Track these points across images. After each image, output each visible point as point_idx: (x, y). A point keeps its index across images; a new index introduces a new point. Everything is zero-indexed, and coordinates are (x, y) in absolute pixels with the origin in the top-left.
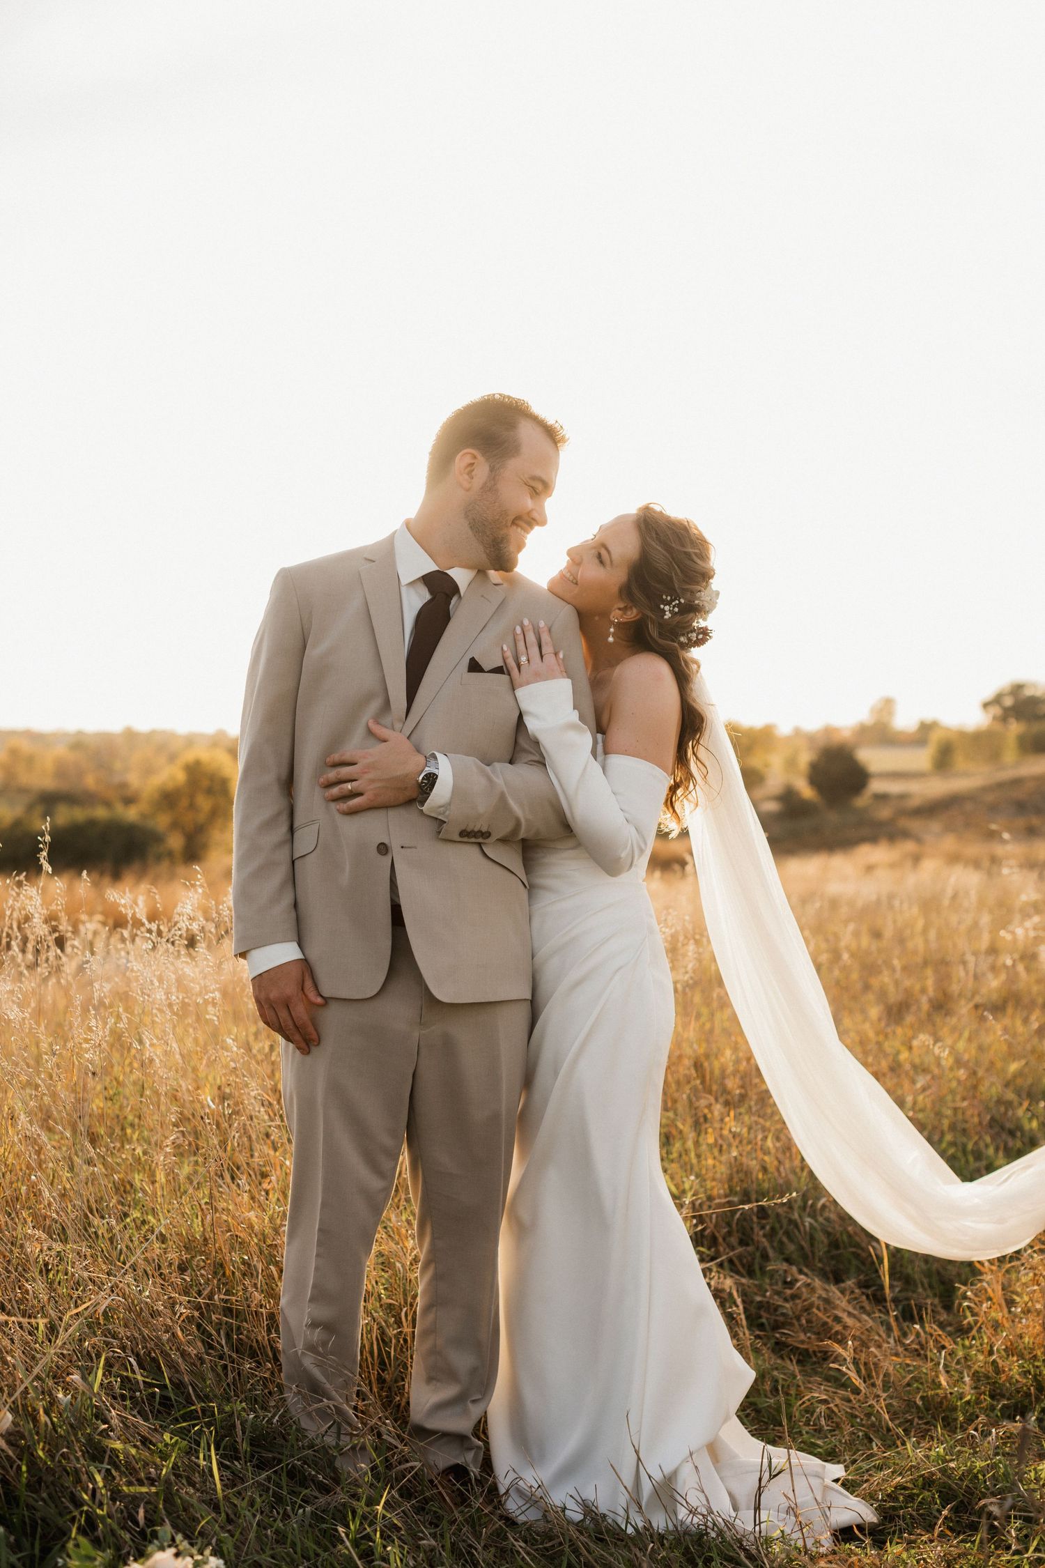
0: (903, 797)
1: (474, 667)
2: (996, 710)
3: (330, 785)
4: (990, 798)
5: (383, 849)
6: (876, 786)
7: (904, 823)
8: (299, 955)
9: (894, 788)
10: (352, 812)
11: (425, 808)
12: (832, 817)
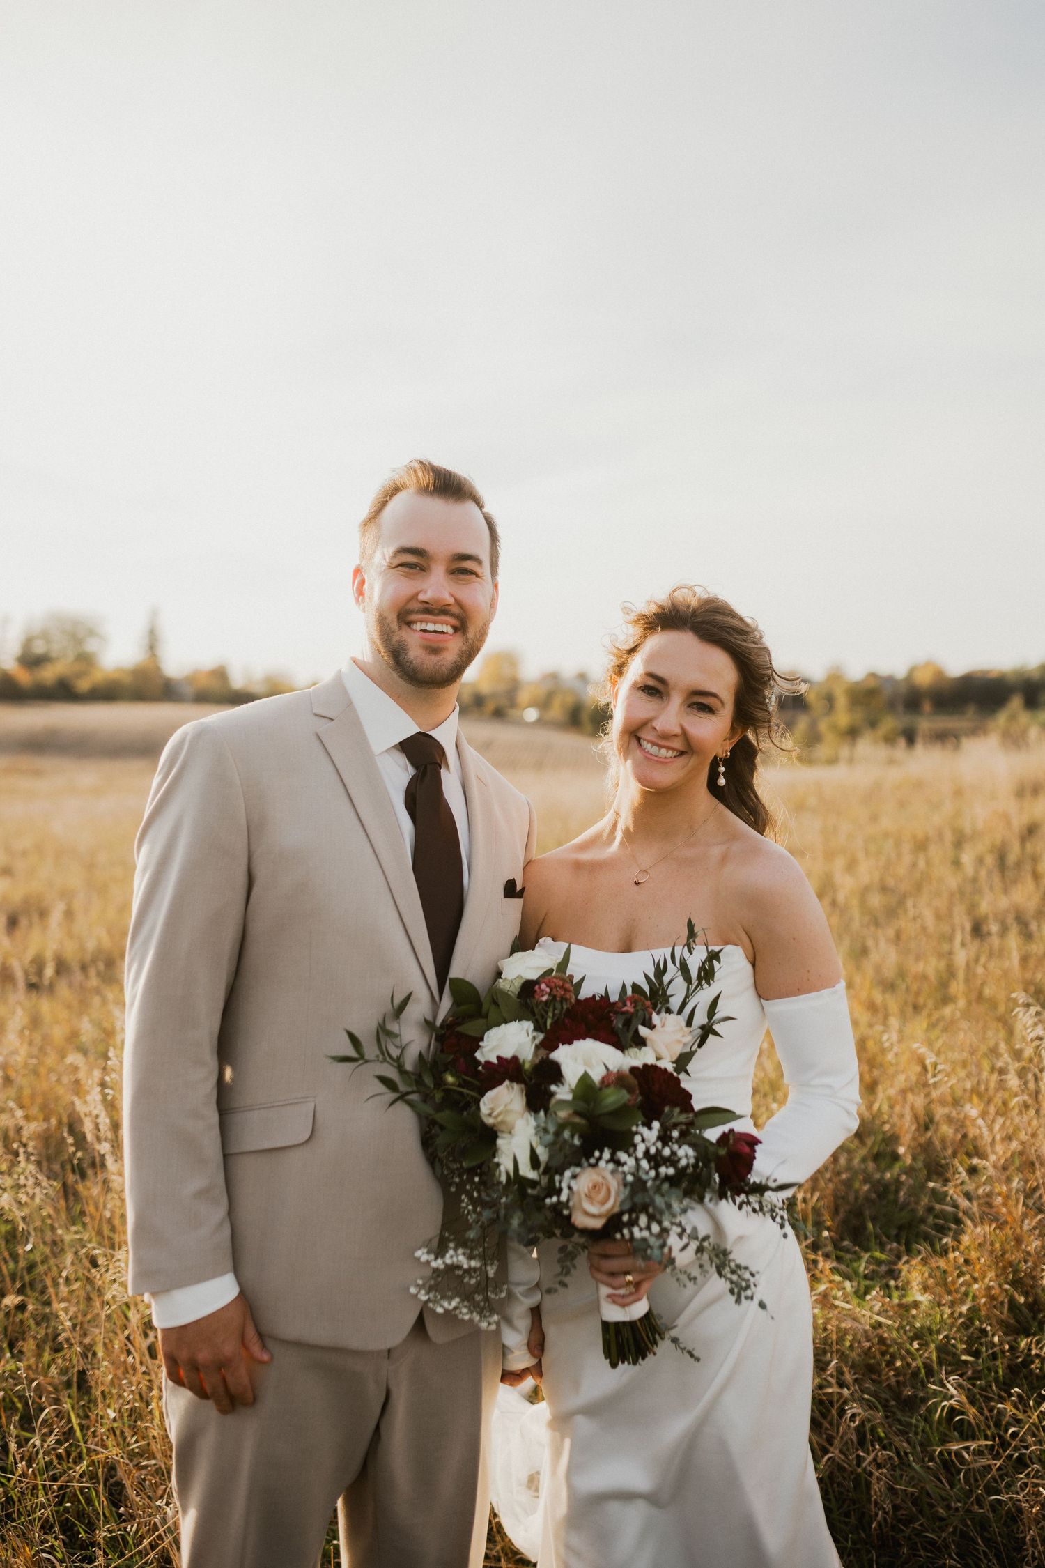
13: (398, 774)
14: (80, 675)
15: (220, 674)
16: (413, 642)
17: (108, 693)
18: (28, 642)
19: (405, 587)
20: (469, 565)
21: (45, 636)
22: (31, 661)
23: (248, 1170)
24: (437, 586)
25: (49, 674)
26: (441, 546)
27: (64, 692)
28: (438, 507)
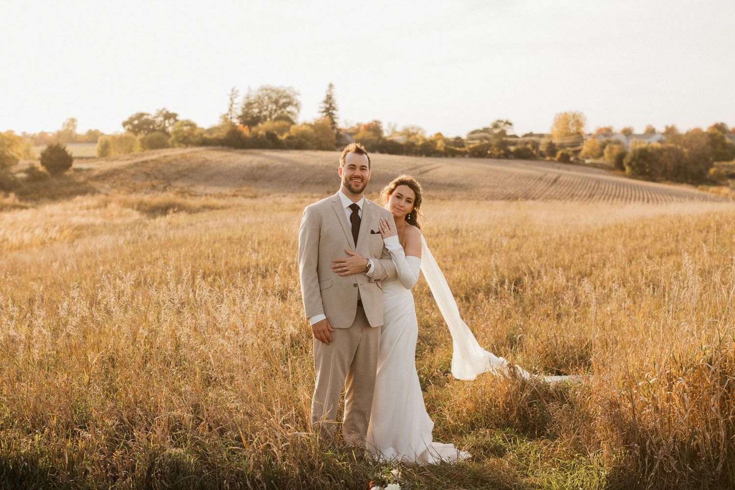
0: (89, 170)
1: (373, 232)
2: (129, 127)
3: (336, 268)
4: (132, 171)
5: (356, 285)
6: (76, 165)
7: (91, 184)
8: (325, 318)
9: (84, 166)
10: (345, 276)
11: (367, 274)
12: (55, 181)
13: (349, 212)
14: (282, 131)
15: (375, 128)
16: (353, 184)
17: (300, 143)
18: (249, 105)
19: (350, 173)
20: (364, 168)
21: (259, 101)
22: (251, 120)
23: (324, 292)
24: (358, 172)
25: (261, 129)
26: (359, 164)
27: (271, 142)
28: (357, 156)
